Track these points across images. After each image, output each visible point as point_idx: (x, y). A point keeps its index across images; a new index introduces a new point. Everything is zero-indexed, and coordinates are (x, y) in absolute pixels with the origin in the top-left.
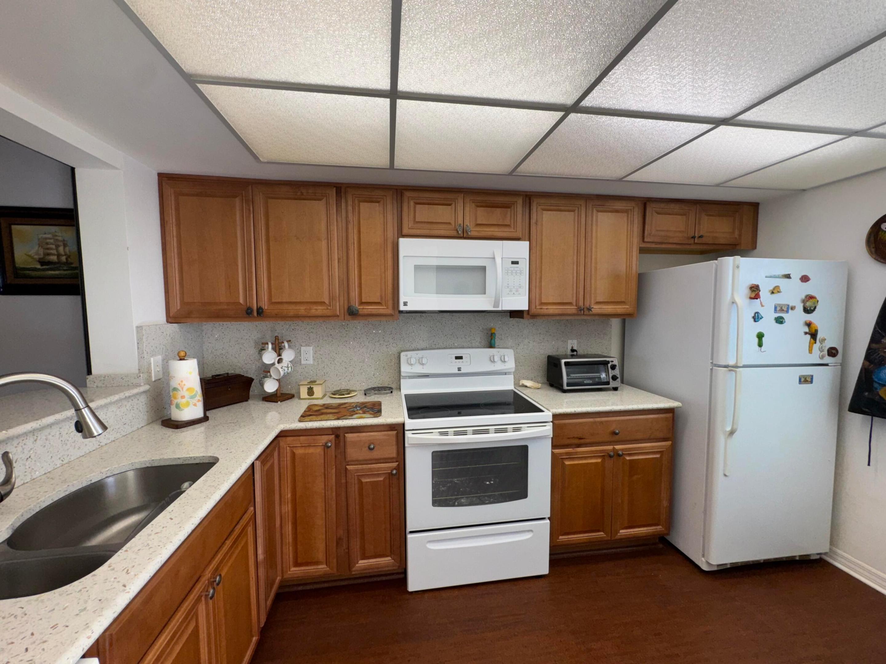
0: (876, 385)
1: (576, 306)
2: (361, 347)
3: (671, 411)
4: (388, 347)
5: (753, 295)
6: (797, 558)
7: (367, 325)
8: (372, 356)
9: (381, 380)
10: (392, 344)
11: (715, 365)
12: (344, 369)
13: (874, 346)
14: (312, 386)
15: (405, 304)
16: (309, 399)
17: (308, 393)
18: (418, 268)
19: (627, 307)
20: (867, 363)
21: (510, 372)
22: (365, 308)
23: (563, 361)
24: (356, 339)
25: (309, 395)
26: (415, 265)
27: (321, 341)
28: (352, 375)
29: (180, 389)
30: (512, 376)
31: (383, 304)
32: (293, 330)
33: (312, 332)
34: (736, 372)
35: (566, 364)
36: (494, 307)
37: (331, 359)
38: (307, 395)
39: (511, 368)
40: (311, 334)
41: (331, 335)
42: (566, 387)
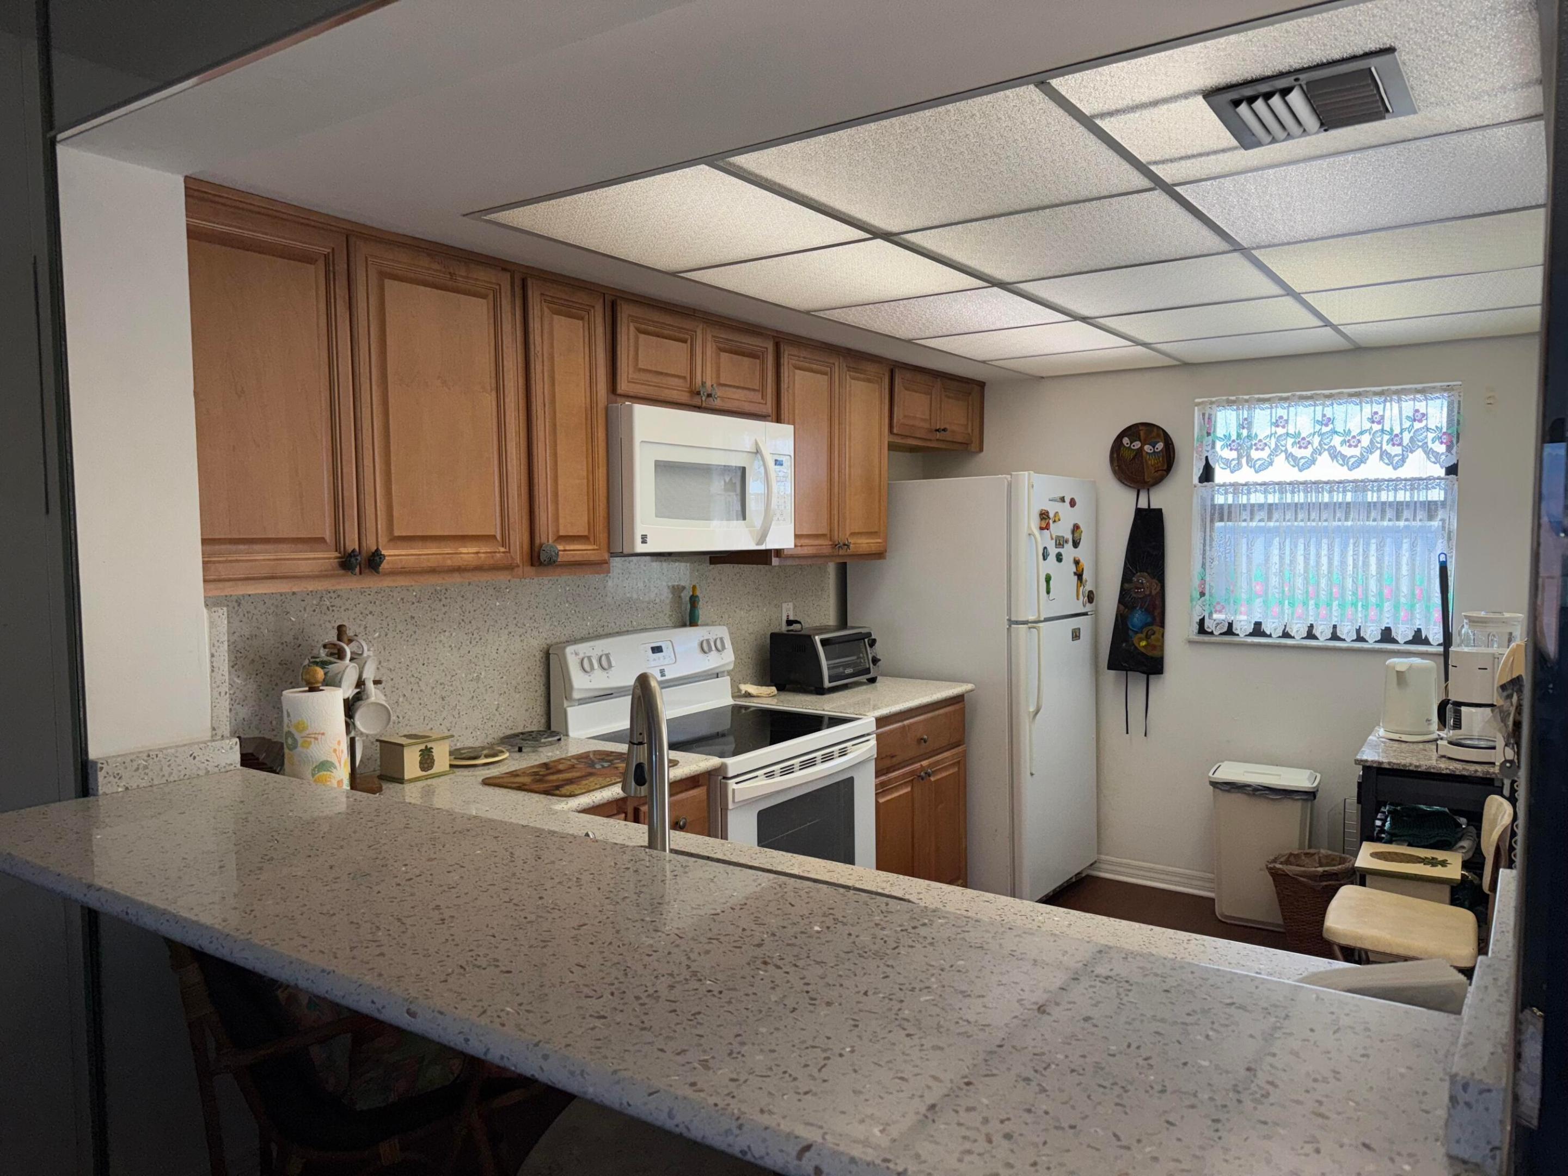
0: (1131, 633)
1: (831, 540)
2: (474, 642)
3: (958, 699)
4: (523, 637)
5: (1044, 526)
6: (1074, 880)
7: (484, 589)
8: (494, 662)
9: (511, 719)
10: (529, 631)
11: (1011, 622)
12: (440, 701)
13: (1126, 585)
14: (429, 745)
15: (644, 540)
16: (427, 778)
17: (421, 763)
18: (663, 467)
19: (879, 540)
20: (1122, 607)
21: (723, 672)
22: (568, 548)
23: (817, 638)
24: (463, 624)
25: (423, 769)
26: (656, 462)
27: (390, 635)
28: (456, 713)
29: (337, 764)
30: (728, 678)
31: (592, 539)
32: (328, 608)
33: (371, 613)
34: (1038, 629)
35: (824, 642)
36: (757, 544)
37: (413, 680)
38: (419, 769)
39: (728, 664)
40: (370, 616)
41: (412, 618)
42: (827, 684)
